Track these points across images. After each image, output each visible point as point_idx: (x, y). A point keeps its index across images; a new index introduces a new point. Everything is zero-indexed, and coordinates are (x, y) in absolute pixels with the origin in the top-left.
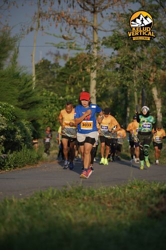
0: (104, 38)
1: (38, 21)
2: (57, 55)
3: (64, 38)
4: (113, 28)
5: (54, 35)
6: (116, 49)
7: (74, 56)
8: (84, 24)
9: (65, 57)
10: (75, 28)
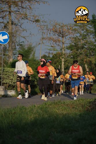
0: (67, 46)
1: (42, 41)
2: (49, 53)
3: (52, 46)
4: (70, 43)
5: (48, 46)
6: (71, 50)
7: (55, 53)
8: (59, 41)
9: (52, 53)
10: (56, 43)
